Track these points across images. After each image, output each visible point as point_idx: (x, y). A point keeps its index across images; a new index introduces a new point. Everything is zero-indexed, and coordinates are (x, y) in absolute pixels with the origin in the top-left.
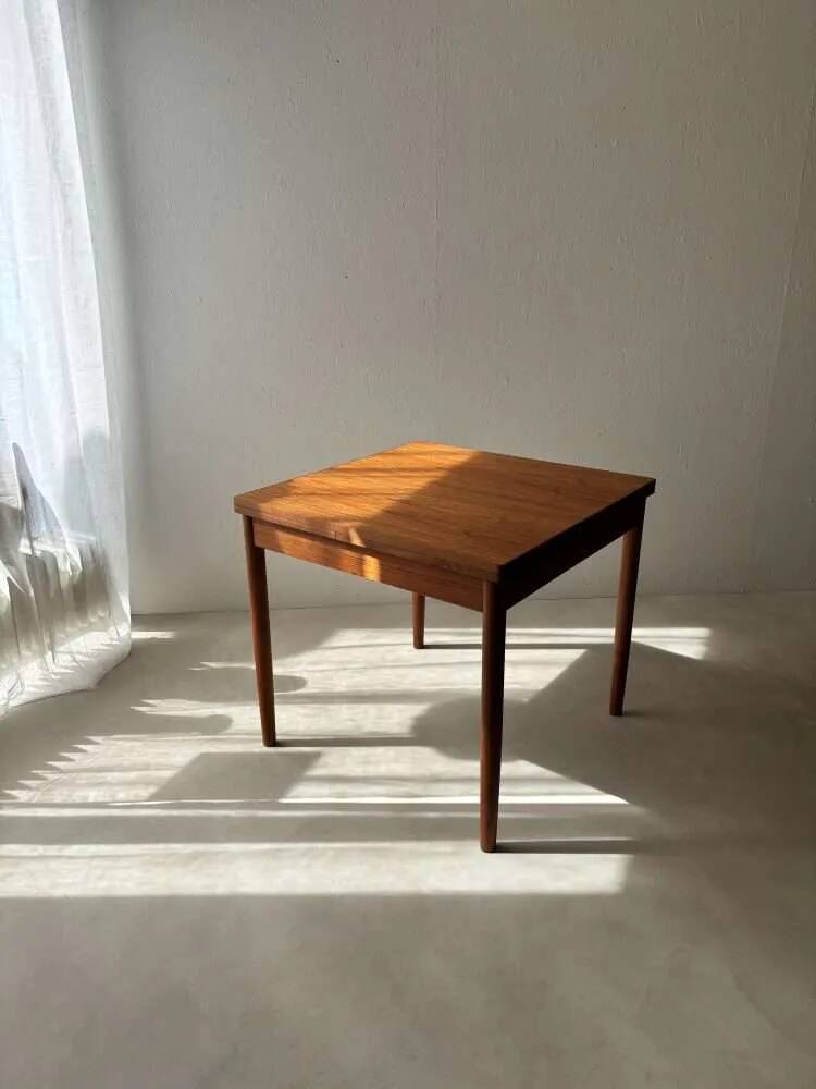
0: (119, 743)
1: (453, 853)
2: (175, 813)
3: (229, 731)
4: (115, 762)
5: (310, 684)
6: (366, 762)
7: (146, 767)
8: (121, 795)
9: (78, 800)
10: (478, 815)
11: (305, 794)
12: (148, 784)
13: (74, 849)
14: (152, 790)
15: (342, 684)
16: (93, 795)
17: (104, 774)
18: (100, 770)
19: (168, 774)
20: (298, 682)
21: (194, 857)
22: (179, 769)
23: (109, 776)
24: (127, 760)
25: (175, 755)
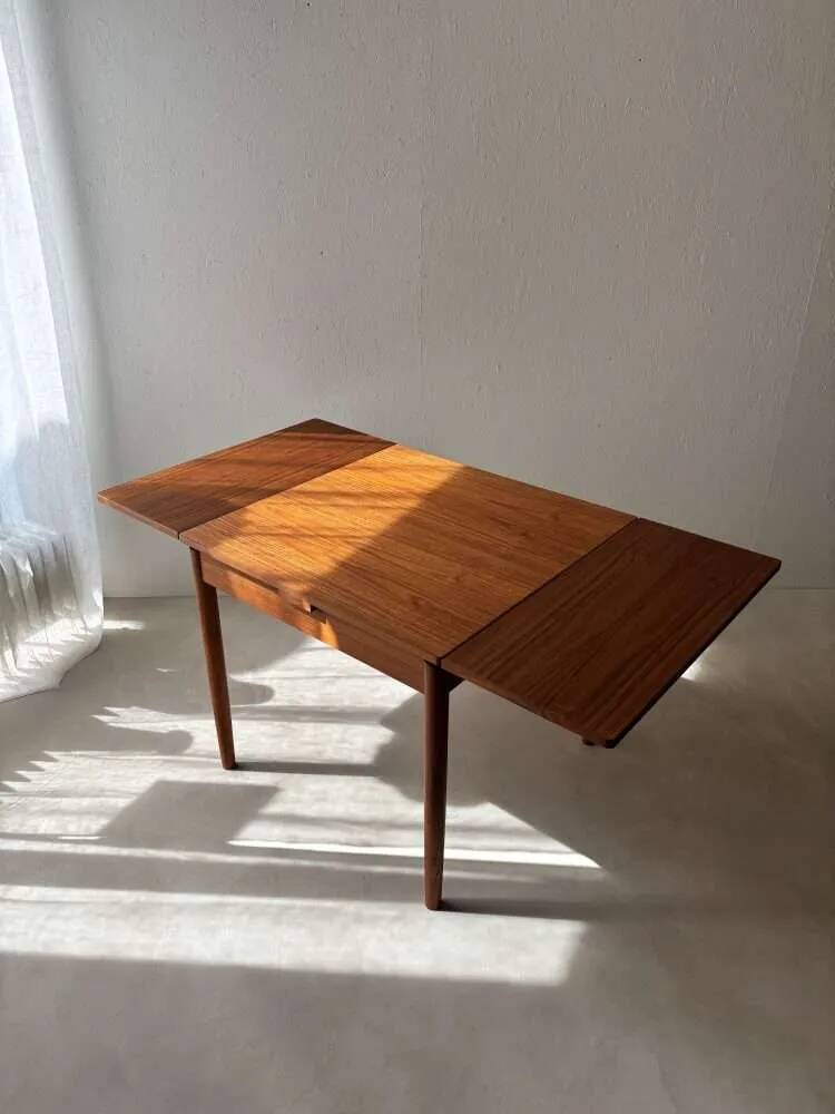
0: (78, 760)
1: (396, 919)
2: (125, 852)
3: (188, 751)
4: (70, 784)
5: (277, 696)
6: (322, 798)
7: (101, 793)
8: (72, 828)
9: (30, 832)
10: (422, 872)
11: (256, 835)
12: (100, 814)
13: (19, 891)
14: (104, 822)
15: (310, 697)
16: (46, 826)
17: (58, 800)
18: (55, 794)
19: (122, 803)
20: (266, 693)
21: (135, 909)
22: (135, 798)
23: (65, 803)
24: (84, 783)
25: (133, 777)
